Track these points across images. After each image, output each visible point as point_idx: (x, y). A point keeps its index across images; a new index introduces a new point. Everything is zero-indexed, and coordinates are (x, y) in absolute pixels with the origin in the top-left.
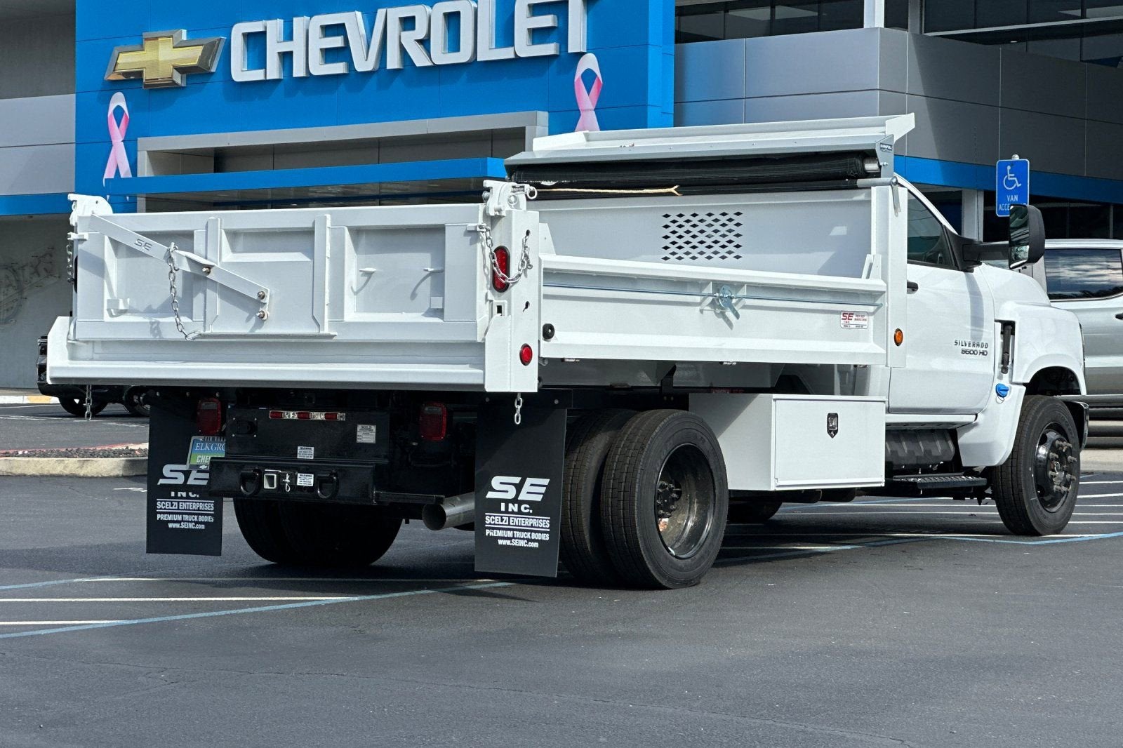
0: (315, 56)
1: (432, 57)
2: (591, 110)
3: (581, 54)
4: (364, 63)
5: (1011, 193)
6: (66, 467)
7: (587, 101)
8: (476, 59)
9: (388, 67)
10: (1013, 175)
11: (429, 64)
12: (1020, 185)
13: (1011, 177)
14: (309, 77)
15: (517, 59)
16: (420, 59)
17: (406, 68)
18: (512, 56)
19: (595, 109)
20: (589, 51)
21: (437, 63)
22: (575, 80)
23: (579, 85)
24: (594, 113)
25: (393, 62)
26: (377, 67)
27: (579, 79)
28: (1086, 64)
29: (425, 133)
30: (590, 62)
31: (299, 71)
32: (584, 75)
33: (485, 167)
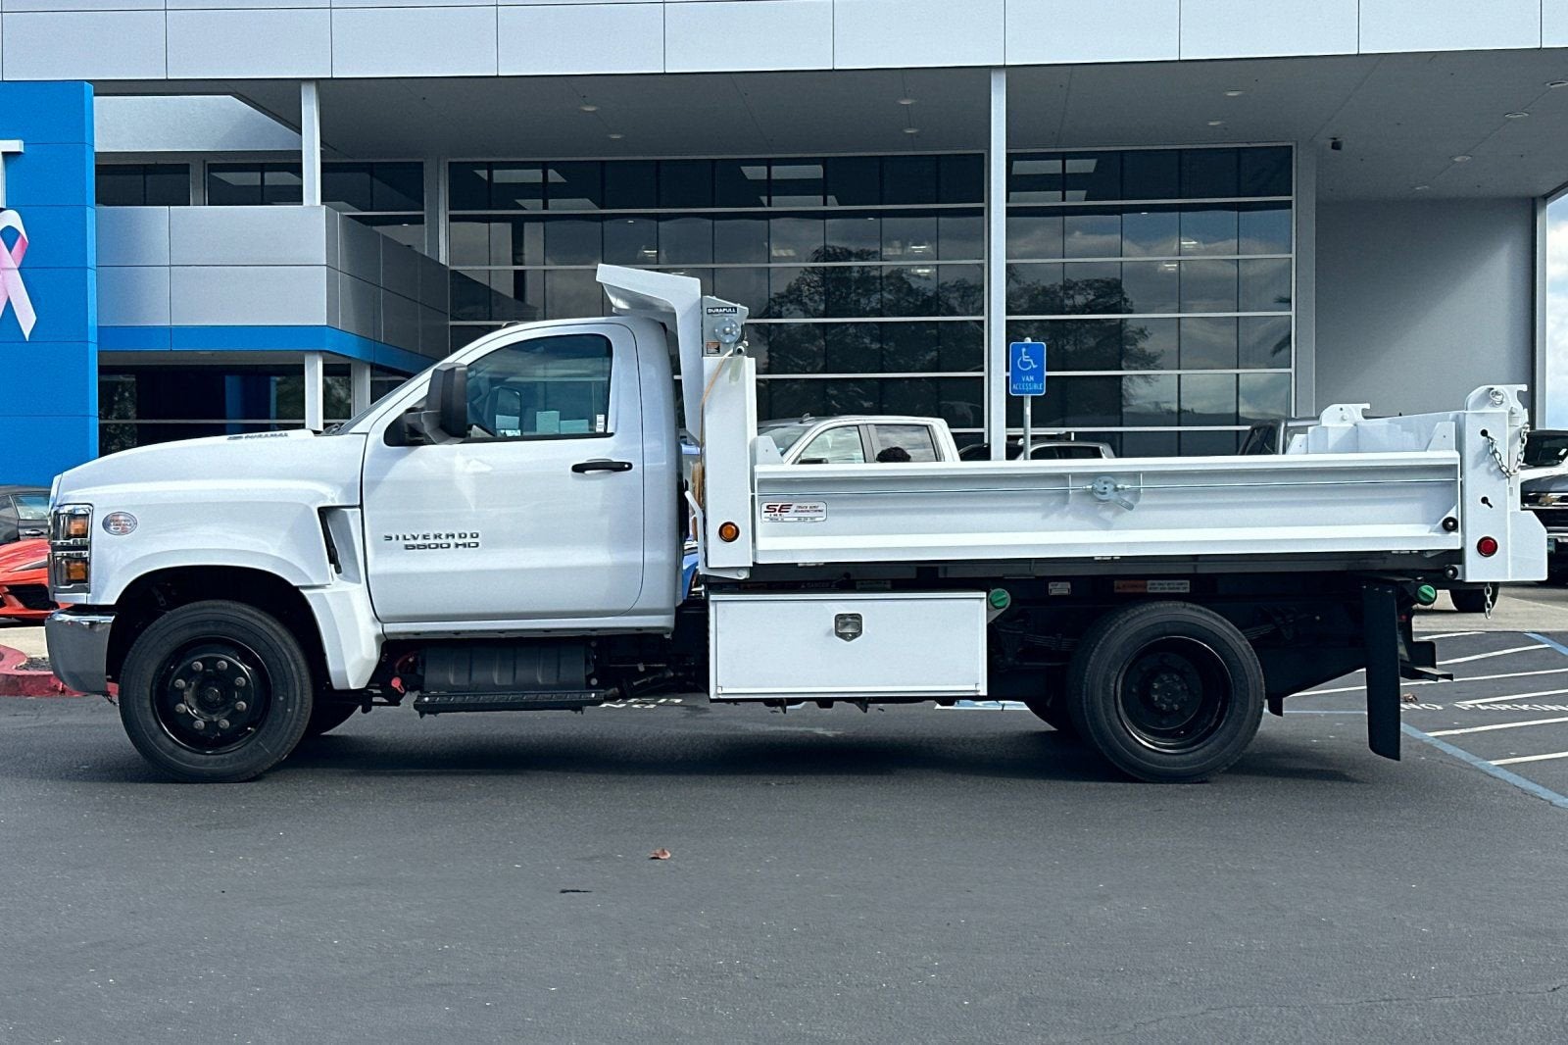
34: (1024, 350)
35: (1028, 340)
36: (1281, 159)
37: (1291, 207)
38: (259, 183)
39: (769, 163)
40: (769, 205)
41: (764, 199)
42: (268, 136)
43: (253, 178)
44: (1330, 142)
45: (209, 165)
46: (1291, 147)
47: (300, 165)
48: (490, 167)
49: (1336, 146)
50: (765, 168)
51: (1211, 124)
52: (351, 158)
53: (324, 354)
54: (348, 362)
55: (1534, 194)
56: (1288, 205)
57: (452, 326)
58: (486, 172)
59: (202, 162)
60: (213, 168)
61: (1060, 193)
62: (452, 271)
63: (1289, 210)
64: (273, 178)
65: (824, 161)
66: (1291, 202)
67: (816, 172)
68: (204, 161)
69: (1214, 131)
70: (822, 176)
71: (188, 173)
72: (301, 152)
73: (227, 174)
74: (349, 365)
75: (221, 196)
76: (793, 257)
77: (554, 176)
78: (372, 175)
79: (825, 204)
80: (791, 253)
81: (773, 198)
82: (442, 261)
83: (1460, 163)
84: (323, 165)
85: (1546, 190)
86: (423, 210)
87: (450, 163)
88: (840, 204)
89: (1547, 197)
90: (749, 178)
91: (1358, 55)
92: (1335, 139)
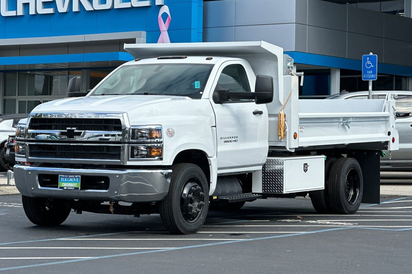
0: (40, 5)
1: (93, 6)
2: (165, 31)
3: (161, 6)
4: (62, 9)
5: (369, 70)
7: (164, 27)
8: (114, 7)
9: (73, 11)
10: (370, 62)
11: (92, 9)
12: (373, 66)
13: (369, 62)
14: (36, 15)
15: (132, 7)
16: (88, 7)
17: (82, 11)
18: (130, 6)
19: (167, 31)
20: (165, 4)
21: (96, 9)
22: (159, 17)
23: (160, 20)
24: (167, 32)
25: (75, 8)
26: (68, 11)
27: (160, 17)
28: (384, 13)
29: (90, 40)
30: (165, 9)
31: (32, 12)
32: (162, 15)
33: (118, 56)
34: (368, 58)
35: (371, 54)
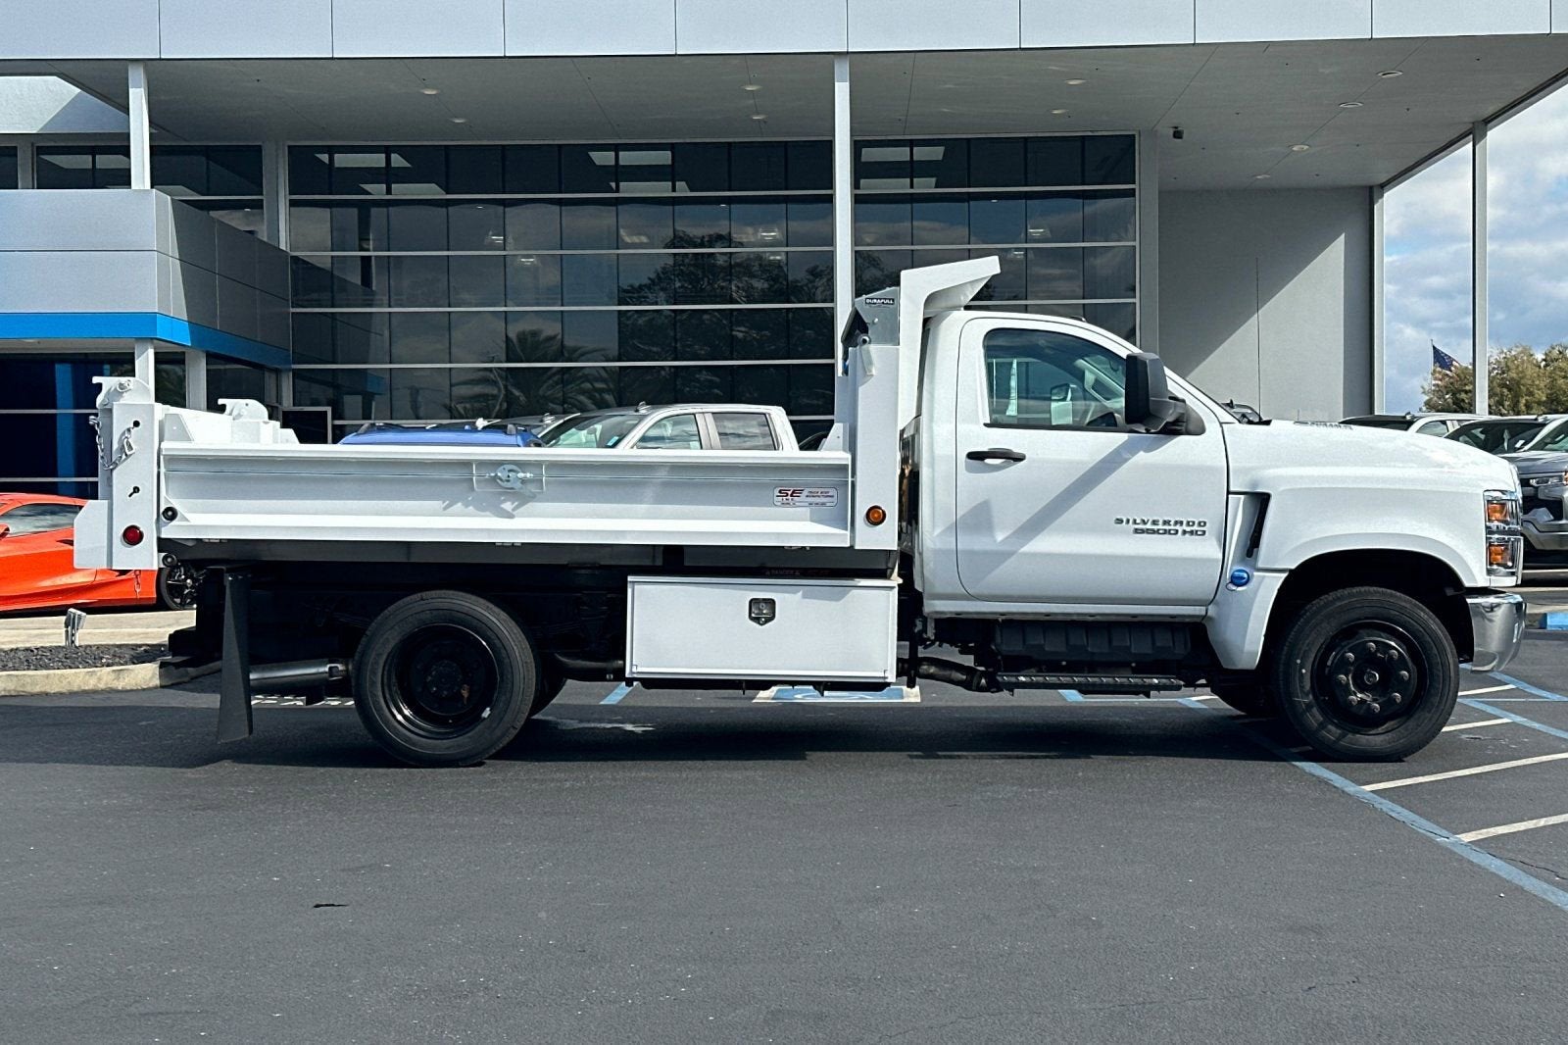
6: (100, 679)
36: (1123, 148)
37: (1134, 195)
38: (90, 166)
39: (617, 148)
40: (617, 191)
41: (613, 185)
42: (97, 118)
43: (84, 162)
44: (1172, 131)
45: (38, 148)
46: (1134, 136)
47: (128, 148)
48: (331, 150)
49: (1178, 135)
50: (613, 153)
51: (1056, 112)
52: (185, 140)
53: (155, 341)
54: (184, 350)
55: (1372, 184)
56: (1131, 193)
57: (293, 313)
58: (327, 156)
59: (30, 145)
60: (41, 150)
61: (908, 180)
62: (292, 257)
63: (1132, 198)
64: (105, 161)
65: (672, 147)
66: (1134, 190)
67: (664, 158)
68: (33, 145)
69: (1058, 119)
70: (670, 162)
71: (16, 156)
72: (129, 134)
73: (55, 156)
74: (184, 353)
75: (51, 179)
76: (646, 244)
77: (397, 160)
78: (208, 158)
79: (674, 190)
80: (644, 239)
81: (621, 184)
82: (283, 247)
83: (1298, 152)
84: (152, 148)
85: (1383, 179)
86: (262, 194)
87: (289, 147)
88: (692, 190)
89: (1384, 186)
90: (597, 163)
91: (1194, 44)
92: (1176, 128)
